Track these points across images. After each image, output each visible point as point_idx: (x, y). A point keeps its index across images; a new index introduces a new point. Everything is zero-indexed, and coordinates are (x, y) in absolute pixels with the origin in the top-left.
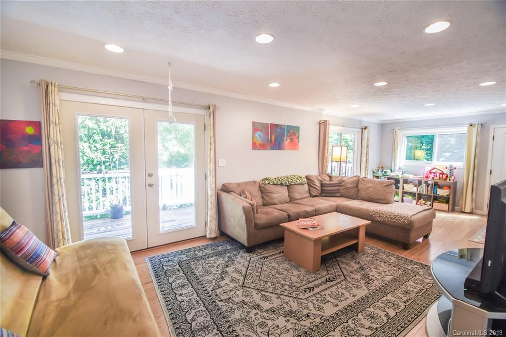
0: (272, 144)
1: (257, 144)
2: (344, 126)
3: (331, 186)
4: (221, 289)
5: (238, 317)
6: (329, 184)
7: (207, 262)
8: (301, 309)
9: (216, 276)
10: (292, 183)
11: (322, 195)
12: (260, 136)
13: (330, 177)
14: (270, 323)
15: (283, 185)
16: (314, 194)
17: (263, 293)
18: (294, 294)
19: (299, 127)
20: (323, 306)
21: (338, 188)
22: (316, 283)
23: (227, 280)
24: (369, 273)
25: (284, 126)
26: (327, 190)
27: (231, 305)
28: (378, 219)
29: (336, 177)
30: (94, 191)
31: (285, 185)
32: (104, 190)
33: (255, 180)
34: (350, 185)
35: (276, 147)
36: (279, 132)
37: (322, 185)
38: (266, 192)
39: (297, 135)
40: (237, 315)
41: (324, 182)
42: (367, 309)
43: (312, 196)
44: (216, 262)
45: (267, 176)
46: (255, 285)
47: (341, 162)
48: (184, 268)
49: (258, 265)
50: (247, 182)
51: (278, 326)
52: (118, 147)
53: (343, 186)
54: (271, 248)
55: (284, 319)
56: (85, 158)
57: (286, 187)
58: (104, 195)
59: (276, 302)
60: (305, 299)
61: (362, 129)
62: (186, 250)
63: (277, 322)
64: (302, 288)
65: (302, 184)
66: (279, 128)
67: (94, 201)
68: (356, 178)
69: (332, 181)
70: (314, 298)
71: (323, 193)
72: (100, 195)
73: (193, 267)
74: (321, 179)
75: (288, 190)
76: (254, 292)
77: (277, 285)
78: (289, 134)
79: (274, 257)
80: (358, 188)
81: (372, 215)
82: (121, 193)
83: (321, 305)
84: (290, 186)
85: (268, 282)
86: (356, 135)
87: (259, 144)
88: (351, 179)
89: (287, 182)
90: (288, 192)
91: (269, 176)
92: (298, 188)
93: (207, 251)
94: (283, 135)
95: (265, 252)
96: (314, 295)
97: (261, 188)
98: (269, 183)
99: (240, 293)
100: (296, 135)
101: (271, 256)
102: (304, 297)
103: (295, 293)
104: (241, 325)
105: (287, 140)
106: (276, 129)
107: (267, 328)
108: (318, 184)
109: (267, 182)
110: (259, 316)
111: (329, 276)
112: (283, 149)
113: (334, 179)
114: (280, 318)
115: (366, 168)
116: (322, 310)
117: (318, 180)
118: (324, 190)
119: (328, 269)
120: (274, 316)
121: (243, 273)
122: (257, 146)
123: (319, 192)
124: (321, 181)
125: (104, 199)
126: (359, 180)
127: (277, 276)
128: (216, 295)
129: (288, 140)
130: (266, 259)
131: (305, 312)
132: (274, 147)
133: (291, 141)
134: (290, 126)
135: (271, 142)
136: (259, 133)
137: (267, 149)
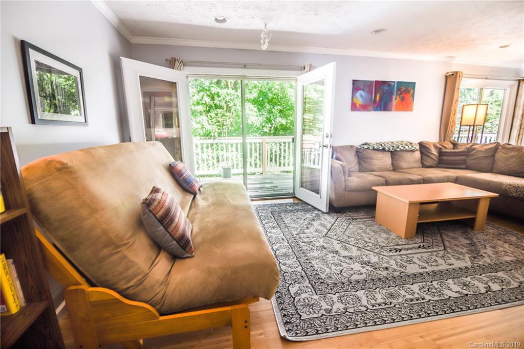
0: (376, 105)
1: (358, 106)
2: (486, 78)
3: (454, 156)
4: (305, 235)
5: (316, 255)
6: (451, 153)
7: (295, 214)
8: (381, 263)
9: (302, 225)
10: (398, 149)
11: (439, 165)
12: (361, 96)
13: (455, 145)
14: (344, 265)
15: (386, 151)
16: (428, 164)
17: (344, 244)
18: (376, 251)
19: (415, 83)
20: (408, 265)
21: (463, 158)
22: (406, 247)
23: (312, 229)
24: (481, 250)
25: (394, 82)
26: (447, 160)
27: (311, 247)
28: (515, 195)
29: (463, 144)
30: (210, 158)
31: (388, 151)
32: (218, 158)
33: (351, 145)
34: (483, 155)
35: (381, 108)
36: (386, 90)
37: (441, 153)
38: (364, 158)
39: (411, 93)
40: (316, 254)
41: (444, 150)
42: (462, 278)
43: (424, 166)
44: (303, 216)
45: (367, 141)
46: (337, 237)
47: (474, 126)
48: (275, 216)
49: (344, 224)
50: (343, 147)
51: (352, 269)
52: (226, 116)
53: (472, 155)
54: (363, 213)
55: (360, 265)
56: (204, 130)
57: (389, 155)
58: (218, 161)
59: (355, 252)
60: (388, 256)
61: (519, 81)
62: (278, 204)
63: (352, 266)
64: (388, 248)
65: (412, 151)
66: (386, 85)
67: (211, 166)
68: (495, 145)
69: (457, 149)
70: (399, 257)
71: (441, 163)
72: (215, 161)
73: (283, 216)
74: (441, 147)
75: (392, 157)
76: (335, 242)
77: (360, 241)
78: (399, 92)
79: (363, 220)
80: (494, 158)
81: (506, 190)
82: (230, 160)
83: (406, 264)
84: (394, 153)
85: (351, 237)
86: (508, 90)
87: (360, 105)
88: (485, 147)
89: (391, 148)
90: (392, 160)
91: (369, 142)
92: (405, 156)
93: (297, 207)
94: (391, 94)
95: (355, 215)
96: (400, 255)
97: (358, 154)
98: (368, 148)
99: (322, 240)
100: (409, 93)
101: (361, 219)
102: (387, 255)
103: (378, 250)
104: (317, 261)
105: (396, 99)
106: (382, 87)
107: (341, 268)
108: (434, 152)
109: (366, 147)
110: (335, 259)
111: (425, 244)
112: (390, 110)
113: (459, 147)
114: (356, 264)
115: (519, 135)
116: (404, 268)
117: (436, 147)
118: (442, 160)
119: (425, 238)
120: (351, 261)
121: (328, 227)
122: (356, 107)
123: (435, 162)
124: (440, 148)
125: (218, 164)
126: (498, 148)
127: (362, 234)
128: (300, 238)
129: (398, 98)
130: (354, 221)
131: (385, 265)
132: (379, 109)
133: (402, 101)
134: (401, 82)
135: (375, 102)
136: (360, 92)
137: (369, 111)
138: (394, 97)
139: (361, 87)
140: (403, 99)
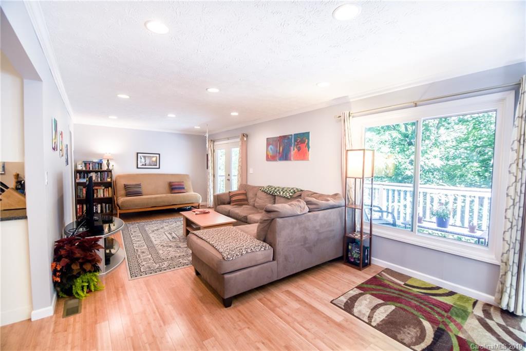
0: (280, 156)
12: (271, 149)
19: (309, 133)
25: (291, 135)
36: (287, 143)
39: (306, 142)
87: (271, 156)
94: (290, 146)
106: (284, 141)
112: (290, 160)
122: (269, 158)
132: (282, 158)
133: (299, 151)
134: (297, 134)
135: (279, 153)
136: (271, 146)
137: (276, 160)
138: (292, 148)
139: (271, 143)
140: (299, 150)
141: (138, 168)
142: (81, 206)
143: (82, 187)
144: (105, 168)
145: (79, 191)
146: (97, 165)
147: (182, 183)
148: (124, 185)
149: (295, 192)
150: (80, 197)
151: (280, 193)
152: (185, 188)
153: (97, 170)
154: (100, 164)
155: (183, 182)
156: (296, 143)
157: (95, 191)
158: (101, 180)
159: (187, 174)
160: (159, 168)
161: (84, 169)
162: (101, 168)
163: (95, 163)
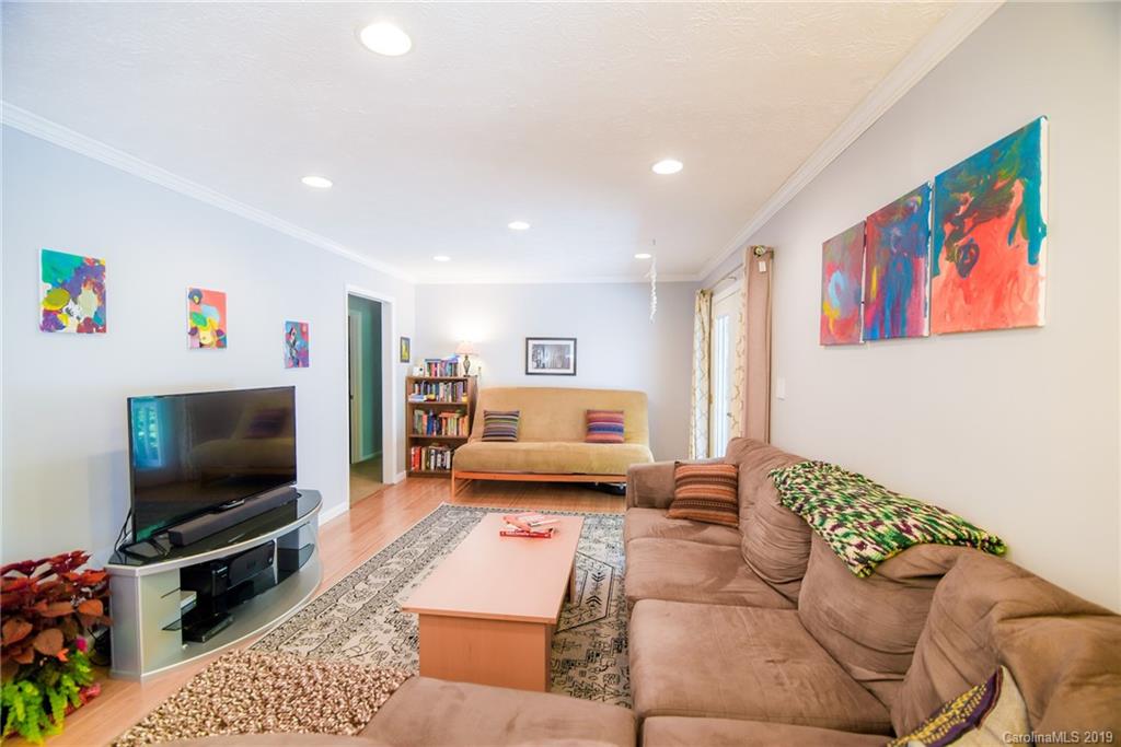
1: (831, 326)
19: (1034, 130)
25: (924, 189)
36: (898, 240)
66: (896, 220)
87: (834, 323)
100: (1003, 207)
105: (935, 272)
106: (884, 236)
112: (915, 334)
122: (828, 330)
129: (944, 263)
132: (877, 331)
135: (866, 303)
136: (837, 276)
137: (853, 342)
138: (926, 265)
139: (840, 259)
140: (968, 261)
141: (527, 373)
142: (418, 451)
143: (421, 413)
144: (461, 374)
145: (417, 419)
146: (448, 367)
147: (621, 416)
148: (485, 412)
149: (905, 546)
150: (417, 433)
151: (824, 517)
152: (625, 430)
153: (448, 377)
154: (454, 365)
155: (622, 413)
156: (948, 228)
157: (444, 421)
158: (453, 400)
159: (643, 390)
160: (574, 374)
161: (427, 375)
162: (456, 375)
163: (446, 362)
